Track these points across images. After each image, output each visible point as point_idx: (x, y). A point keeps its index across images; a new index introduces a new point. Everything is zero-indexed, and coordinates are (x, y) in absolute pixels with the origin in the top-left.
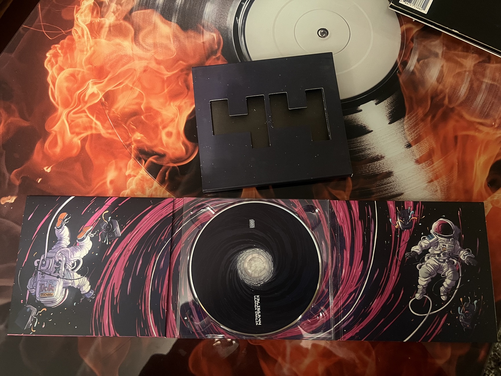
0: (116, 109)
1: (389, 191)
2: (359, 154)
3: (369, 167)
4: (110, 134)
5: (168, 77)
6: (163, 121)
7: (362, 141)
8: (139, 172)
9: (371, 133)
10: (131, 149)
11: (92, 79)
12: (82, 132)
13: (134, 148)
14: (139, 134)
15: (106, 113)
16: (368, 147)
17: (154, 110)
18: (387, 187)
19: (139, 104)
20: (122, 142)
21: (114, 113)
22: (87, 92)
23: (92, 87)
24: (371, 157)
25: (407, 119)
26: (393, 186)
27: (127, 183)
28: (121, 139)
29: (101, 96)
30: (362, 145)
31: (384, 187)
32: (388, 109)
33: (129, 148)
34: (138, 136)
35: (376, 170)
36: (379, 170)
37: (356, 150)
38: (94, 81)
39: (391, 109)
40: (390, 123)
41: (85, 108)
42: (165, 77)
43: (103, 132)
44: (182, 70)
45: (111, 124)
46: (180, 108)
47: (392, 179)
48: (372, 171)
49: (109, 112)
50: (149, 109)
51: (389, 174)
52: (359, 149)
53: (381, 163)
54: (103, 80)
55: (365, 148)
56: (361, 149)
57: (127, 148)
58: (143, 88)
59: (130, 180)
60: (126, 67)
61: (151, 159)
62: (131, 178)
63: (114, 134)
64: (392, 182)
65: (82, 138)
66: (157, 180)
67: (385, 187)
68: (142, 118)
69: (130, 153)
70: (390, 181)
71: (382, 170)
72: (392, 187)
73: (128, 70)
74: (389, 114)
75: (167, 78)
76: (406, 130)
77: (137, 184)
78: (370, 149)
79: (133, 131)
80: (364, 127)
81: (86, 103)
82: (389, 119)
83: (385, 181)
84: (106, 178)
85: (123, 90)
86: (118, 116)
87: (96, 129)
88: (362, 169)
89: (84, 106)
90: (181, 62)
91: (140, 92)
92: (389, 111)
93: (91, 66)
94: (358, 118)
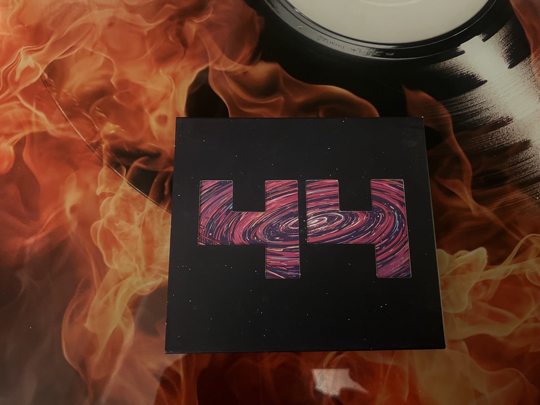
0: (70, 90)
1: (530, 172)
2: (472, 118)
3: (491, 137)
4: (63, 130)
5: (151, 30)
6: (149, 100)
7: (474, 99)
8: (118, 188)
9: (484, 85)
10: (100, 151)
11: (25, 46)
12: (15, 131)
13: (107, 149)
14: (112, 125)
15: (54, 98)
16: (485, 106)
17: (133, 84)
18: (526, 165)
19: (108, 77)
20: (85, 140)
21: (66, 95)
22: (17, 68)
23: (26, 59)
24: (492, 121)
25: (534, 59)
26: (535, 162)
27: (101, 209)
28: (83, 136)
29: (41, 71)
30: (475, 104)
31: (521, 166)
32: (504, 45)
33: (97, 149)
34: (110, 128)
35: (504, 140)
36: (508, 140)
37: (467, 113)
38: (28, 48)
39: (507, 45)
40: (511, 67)
41: (17, 93)
42: (145, 32)
43: (50, 128)
44: (171, 18)
45: (63, 114)
46: (175, 77)
47: (530, 152)
48: (498, 144)
49: (58, 96)
50: (124, 83)
51: (525, 145)
52: (471, 110)
53: (509, 129)
54: (43, 46)
55: (480, 109)
56: (474, 111)
57: (95, 149)
58: (111, 52)
59: (104, 202)
60: (79, 22)
61: (136, 163)
62: (106, 198)
63: (70, 129)
64: (532, 157)
65: (16, 142)
66: (150, 197)
67: (523, 165)
68: (114, 99)
69: (99, 158)
70: (528, 155)
71: (513, 139)
72: (533, 164)
73: (84, 26)
74: (506, 53)
75: (148, 32)
76: (536, 75)
77: (117, 208)
78: (488, 109)
79: (102, 122)
80: (473, 76)
81: (17, 84)
82: (508, 61)
83: (521, 157)
84: (63, 203)
85: (78, 57)
86: (75, 99)
87: (38, 124)
88: (483, 142)
89: (15, 90)
90: (168, 6)
91: (106, 58)
92: (506, 48)
93: (20, 26)
94: (461, 63)
